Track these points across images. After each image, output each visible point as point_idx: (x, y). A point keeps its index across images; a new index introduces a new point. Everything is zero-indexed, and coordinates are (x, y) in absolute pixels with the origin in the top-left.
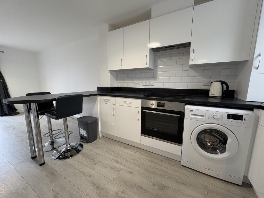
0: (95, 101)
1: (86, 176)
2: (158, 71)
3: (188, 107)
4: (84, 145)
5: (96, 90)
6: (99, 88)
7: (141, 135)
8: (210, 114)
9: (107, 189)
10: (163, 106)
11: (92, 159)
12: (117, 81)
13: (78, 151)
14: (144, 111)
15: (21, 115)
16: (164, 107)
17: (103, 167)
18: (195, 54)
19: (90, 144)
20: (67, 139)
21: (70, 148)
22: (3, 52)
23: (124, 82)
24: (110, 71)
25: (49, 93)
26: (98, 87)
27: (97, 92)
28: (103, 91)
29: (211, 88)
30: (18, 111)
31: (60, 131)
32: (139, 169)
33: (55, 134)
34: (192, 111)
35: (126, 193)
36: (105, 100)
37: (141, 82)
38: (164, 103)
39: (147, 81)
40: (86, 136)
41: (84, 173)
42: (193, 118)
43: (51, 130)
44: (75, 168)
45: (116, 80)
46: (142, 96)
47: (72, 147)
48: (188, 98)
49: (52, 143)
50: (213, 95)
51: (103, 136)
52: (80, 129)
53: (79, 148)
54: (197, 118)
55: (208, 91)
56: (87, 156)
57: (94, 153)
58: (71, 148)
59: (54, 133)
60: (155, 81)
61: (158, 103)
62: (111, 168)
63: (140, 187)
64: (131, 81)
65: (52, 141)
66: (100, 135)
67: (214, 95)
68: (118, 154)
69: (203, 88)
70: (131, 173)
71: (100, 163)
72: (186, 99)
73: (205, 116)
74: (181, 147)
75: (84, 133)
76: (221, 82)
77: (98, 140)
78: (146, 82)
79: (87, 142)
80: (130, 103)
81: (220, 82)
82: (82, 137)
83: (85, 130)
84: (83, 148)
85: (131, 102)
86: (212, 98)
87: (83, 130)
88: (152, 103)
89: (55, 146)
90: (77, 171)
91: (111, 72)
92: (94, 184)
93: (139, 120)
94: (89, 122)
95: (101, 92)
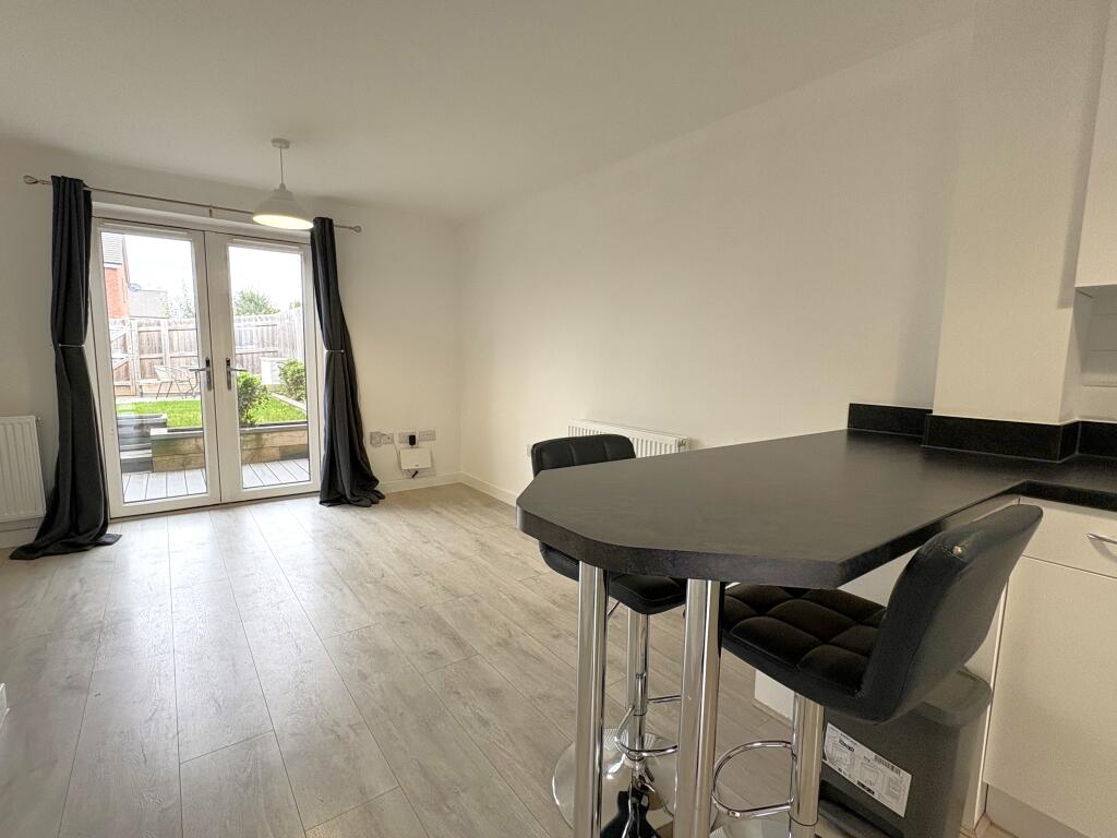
12: (1087, 376)
15: (390, 507)
22: (358, 229)
30: (378, 488)
36: (1110, 546)
40: (895, 807)
45: (1083, 368)
75: (876, 777)
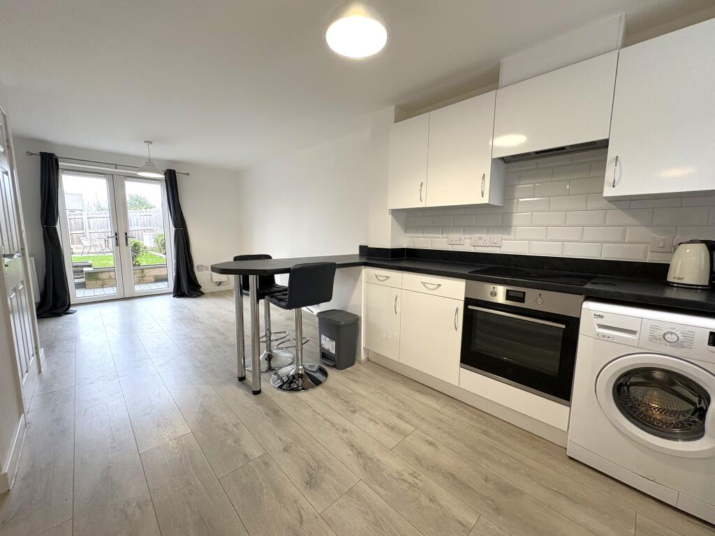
0: (356, 277)
1: (337, 429)
2: (515, 210)
3: (590, 307)
4: (330, 371)
5: (357, 252)
6: (364, 249)
7: (461, 366)
8: (654, 328)
9: (378, 461)
10: (522, 300)
11: (346, 402)
12: (407, 235)
13: (317, 383)
14: (470, 307)
15: (207, 297)
16: (523, 302)
17: (370, 420)
18: (621, 169)
19: (341, 371)
20: (300, 352)
21: (304, 373)
22: (188, 174)
23: (425, 235)
24: (393, 210)
25: (269, 257)
26: (360, 246)
27: (358, 257)
28: (374, 257)
29: (673, 261)
30: (201, 290)
31: (283, 335)
32: (452, 440)
33: (276, 340)
34: (602, 317)
35: (419, 477)
36: (379, 277)
37: (469, 236)
38: (524, 293)
39: (484, 236)
40: (333, 352)
41: (333, 424)
42: (604, 336)
43: (268, 332)
44: (315, 411)
45: (405, 232)
46: (467, 273)
47: (308, 372)
48: (597, 284)
49: (269, 358)
50: (679, 279)
51: (368, 359)
52: (323, 337)
53: (319, 376)
54: (614, 337)
55: (665, 268)
56: (336, 395)
57: (350, 391)
58: (306, 373)
59: (273, 337)
60: (504, 237)
61: (508, 291)
62: (388, 425)
63: (452, 474)
64: (442, 234)
65: (269, 353)
66: (363, 356)
67: (682, 279)
68: (402, 402)
69: (650, 258)
70: (431, 444)
71: (364, 413)
72: (588, 286)
73: (638, 333)
74: (569, 408)
75: (329, 345)
76: (706, 244)
77: (356, 365)
78: (480, 238)
79: (334, 366)
80: (437, 288)
81: (704, 244)
82: (325, 355)
83: (332, 338)
84: (327, 377)
85: (440, 285)
86: (675, 289)
87: (328, 339)
88: (492, 290)
89: (273, 365)
90: (318, 416)
91: (396, 213)
92: (352, 445)
93: (456, 329)
94: (343, 323)
95: (368, 259)
